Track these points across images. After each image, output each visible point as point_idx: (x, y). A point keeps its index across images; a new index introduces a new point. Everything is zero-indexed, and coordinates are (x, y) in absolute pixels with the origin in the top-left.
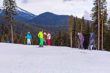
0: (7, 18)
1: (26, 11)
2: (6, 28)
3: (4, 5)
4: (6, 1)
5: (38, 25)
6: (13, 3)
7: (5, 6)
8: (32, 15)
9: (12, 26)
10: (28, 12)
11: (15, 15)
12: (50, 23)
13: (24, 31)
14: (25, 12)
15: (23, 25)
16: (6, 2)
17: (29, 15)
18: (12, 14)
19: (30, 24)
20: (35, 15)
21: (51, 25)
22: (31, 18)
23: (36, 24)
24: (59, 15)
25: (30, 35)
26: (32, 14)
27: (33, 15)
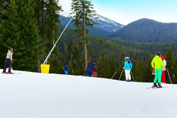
0: (78, 31)
1: (105, 18)
2: (75, 48)
3: (73, 8)
4: (76, 2)
5: (127, 42)
6: (87, 5)
7: (75, 11)
8: (116, 25)
9: (85, 45)
10: (108, 19)
11: (92, 25)
12: (149, 38)
13: (102, 52)
14: (103, 20)
15: (101, 42)
16: (76, 4)
17: (110, 24)
18: (86, 24)
19: (113, 41)
20: (121, 25)
21: (151, 41)
22: (115, 30)
23: (124, 41)
24: (166, 24)
25: (129, 63)
26: (116, 23)
27: (119, 24)
